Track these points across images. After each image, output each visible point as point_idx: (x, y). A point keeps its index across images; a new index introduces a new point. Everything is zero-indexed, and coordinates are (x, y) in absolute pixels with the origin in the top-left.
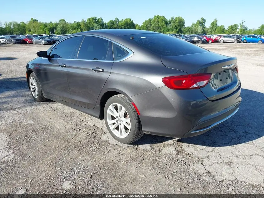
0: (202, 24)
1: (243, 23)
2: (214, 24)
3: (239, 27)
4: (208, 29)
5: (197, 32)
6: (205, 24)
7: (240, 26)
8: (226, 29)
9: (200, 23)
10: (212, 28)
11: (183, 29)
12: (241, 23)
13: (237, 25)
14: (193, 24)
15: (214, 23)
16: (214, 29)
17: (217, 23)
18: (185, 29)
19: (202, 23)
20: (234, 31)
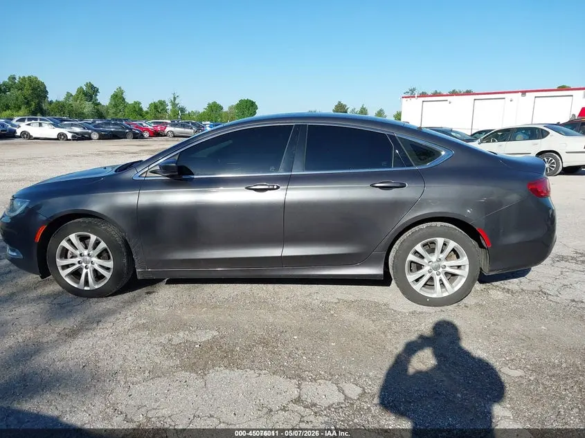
0: (91, 97)
1: (175, 99)
2: (118, 98)
3: (169, 107)
4: (108, 108)
5: (83, 113)
6: (98, 97)
7: (169, 104)
8: (145, 109)
9: (85, 94)
10: (116, 106)
11: (45, 106)
12: (172, 99)
13: (164, 102)
14: (69, 95)
15: (116, 96)
16: (120, 108)
17: (124, 96)
18: (52, 106)
19: (90, 93)
20: (160, 113)
